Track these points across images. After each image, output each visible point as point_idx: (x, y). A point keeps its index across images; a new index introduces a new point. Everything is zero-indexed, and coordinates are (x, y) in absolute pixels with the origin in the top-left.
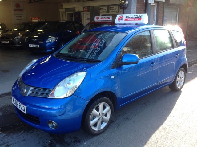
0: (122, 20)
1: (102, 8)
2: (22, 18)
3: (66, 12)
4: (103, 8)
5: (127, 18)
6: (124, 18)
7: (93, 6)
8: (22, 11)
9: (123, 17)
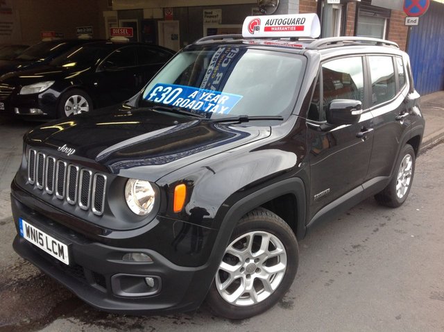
0: (257, 29)
1: (209, 11)
2: (11, 31)
3: (119, 18)
4: (211, 13)
5: (269, 26)
6: (262, 26)
7: (188, 7)
8: (11, 13)
9: (259, 21)
